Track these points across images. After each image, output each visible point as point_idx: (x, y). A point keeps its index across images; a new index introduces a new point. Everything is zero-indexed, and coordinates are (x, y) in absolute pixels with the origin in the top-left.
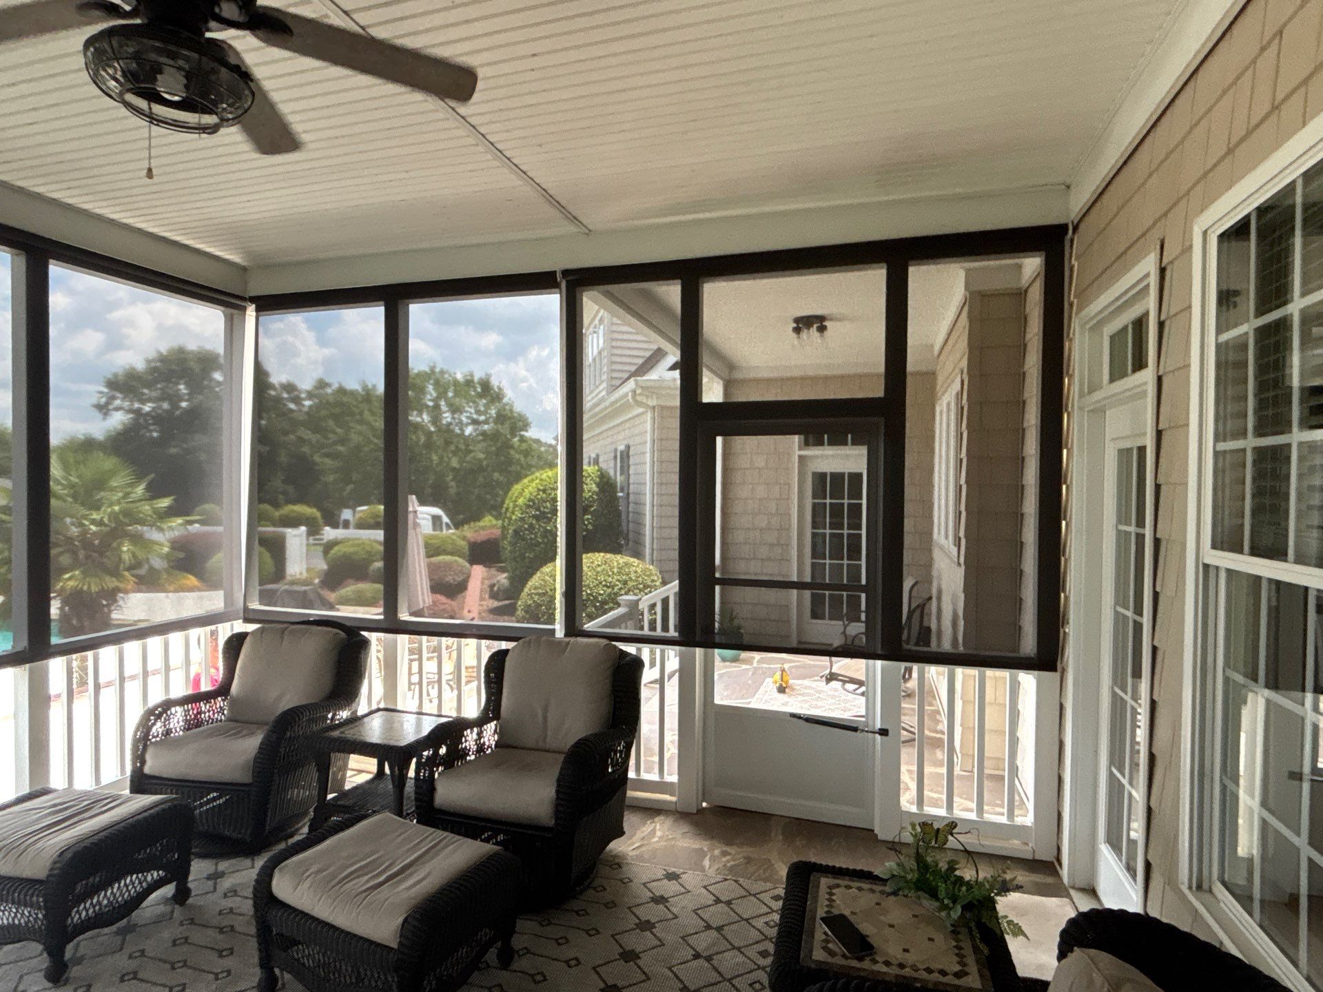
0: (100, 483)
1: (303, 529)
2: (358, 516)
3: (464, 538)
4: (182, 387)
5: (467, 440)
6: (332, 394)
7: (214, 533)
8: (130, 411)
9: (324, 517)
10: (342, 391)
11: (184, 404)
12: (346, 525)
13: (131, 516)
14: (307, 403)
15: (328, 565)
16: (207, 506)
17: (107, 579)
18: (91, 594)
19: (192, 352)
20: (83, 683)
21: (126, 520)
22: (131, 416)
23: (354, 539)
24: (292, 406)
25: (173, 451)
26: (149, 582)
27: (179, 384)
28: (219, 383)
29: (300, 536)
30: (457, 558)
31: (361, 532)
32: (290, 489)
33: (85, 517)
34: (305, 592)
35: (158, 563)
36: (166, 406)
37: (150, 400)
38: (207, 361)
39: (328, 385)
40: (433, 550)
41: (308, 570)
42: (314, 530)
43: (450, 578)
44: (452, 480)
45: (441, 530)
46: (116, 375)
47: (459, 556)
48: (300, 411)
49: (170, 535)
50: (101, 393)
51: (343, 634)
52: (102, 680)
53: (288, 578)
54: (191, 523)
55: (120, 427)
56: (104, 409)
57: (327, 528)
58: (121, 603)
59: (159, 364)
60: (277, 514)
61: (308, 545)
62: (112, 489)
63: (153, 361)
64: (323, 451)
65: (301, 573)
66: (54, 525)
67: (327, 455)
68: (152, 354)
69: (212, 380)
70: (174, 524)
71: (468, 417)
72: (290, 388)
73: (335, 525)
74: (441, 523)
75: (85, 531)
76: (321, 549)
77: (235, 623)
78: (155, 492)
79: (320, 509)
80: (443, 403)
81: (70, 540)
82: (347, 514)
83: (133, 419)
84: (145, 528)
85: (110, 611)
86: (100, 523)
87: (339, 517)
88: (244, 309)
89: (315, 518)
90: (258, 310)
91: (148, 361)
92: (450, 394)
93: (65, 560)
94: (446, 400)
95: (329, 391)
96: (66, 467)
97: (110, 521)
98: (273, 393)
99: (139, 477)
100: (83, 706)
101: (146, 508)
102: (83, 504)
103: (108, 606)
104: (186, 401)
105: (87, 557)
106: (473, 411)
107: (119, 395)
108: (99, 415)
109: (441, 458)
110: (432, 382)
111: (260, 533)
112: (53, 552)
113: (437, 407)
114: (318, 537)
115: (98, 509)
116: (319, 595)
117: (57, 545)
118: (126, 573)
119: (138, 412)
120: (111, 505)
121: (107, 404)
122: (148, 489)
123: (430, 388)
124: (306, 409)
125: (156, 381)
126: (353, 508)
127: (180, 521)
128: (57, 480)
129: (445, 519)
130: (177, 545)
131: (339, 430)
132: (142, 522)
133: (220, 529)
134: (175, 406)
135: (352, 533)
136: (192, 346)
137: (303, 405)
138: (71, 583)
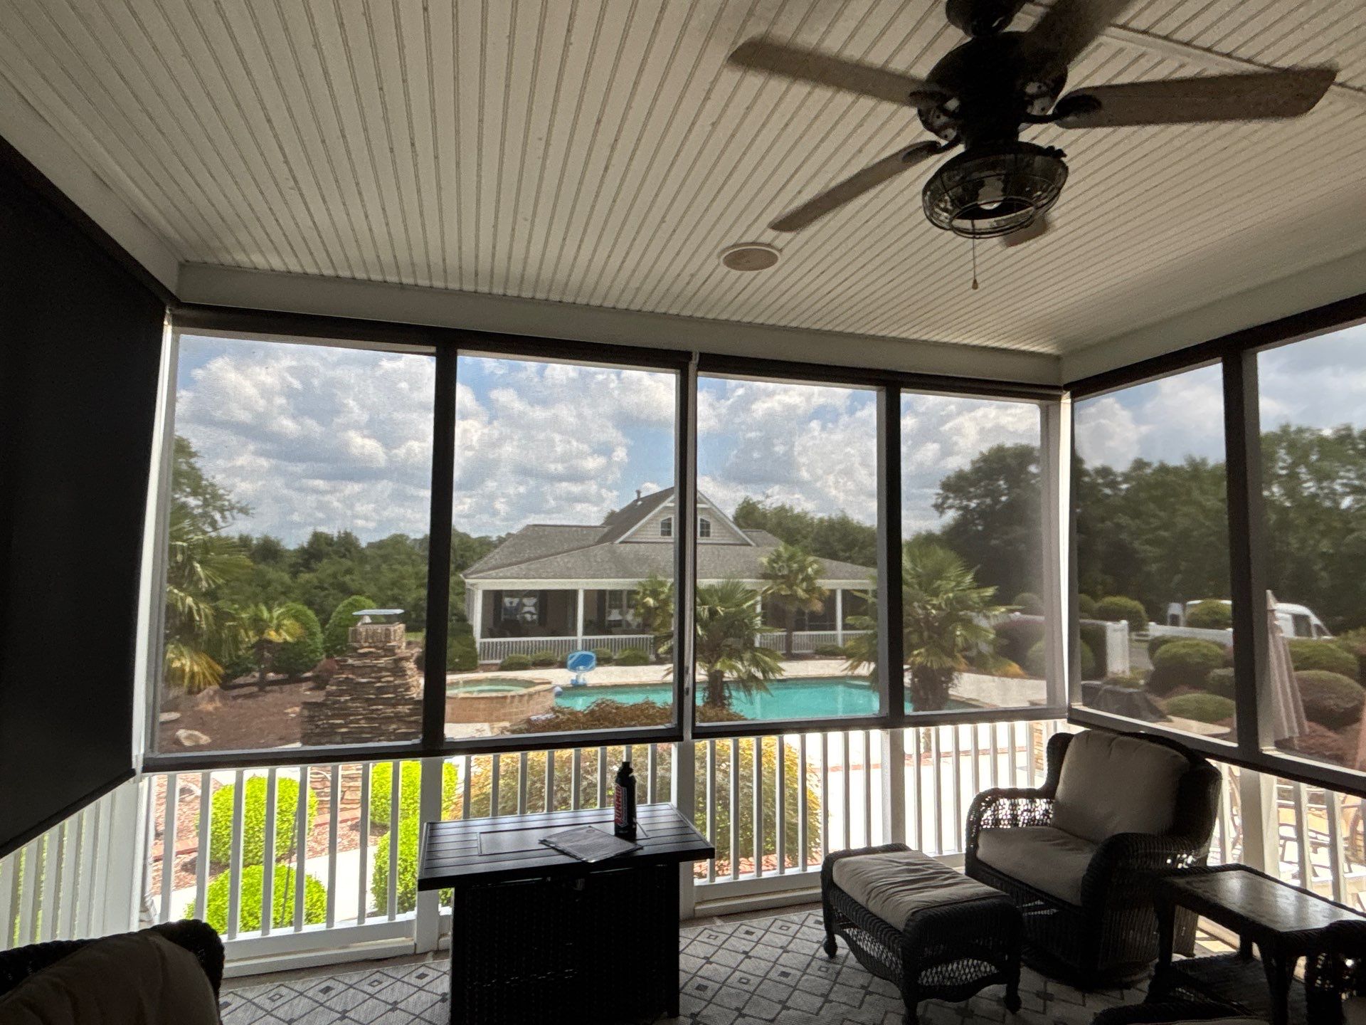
0: (938, 574)
1: (1124, 623)
2: (1189, 611)
3: (1350, 650)
4: (1001, 482)
5: (1345, 515)
6: (1152, 474)
7: (1035, 622)
8: (959, 508)
9: (1148, 611)
10: (1163, 469)
11: (1004, 499)
12: (1175, 621)
13: (962, 602)
14: (1124, 486)
15: (1155, 665)
16: (1026, 595)
17: (945, 658)
18: (933, 671)
19: (1009, 449)
20: (928, 749)
21: (958, 606)
22: (960, 512)
23: (1186, 639)
24: (1108, 491)
25: (994, 542)
26: (979, 664)
27: (998, 480)
28: (1035, 476)
29: (1122, 630)
30: (1339, 676)
31: (1197, 630)
32: (1109, 579)
33: (927, 602)
34: (1131, 694)
35: (985, 648)
36: (988, 501)
37: (976, 497)
38: (1023, 455)
39: (1148, 465)
40: (1302, 661)
41: (1132, 669)
42: (1137, 626)
43: (1332, 702)
44: (1324, 569)
45: (1309, 634)
46: (949, 478)
47: (1343, 673)
48: (1116, 494)
49: (993, 622)
50: (938, 494)
51: (1183, 759)
52: (942, 750)
53: (1110, 675)
54: (1013, 611)
55: (952, 523)
56: (940, 508)
57: (1152, 624)
58: (956, 681)
59: (982, 464)
60: (1096, 605)
61: (1130, 640)
62: (948, 579)
63: (977, 461)
64: (1144, 537)
65: (1124, 672)
66: (906, 608)
67: (1148, 542)
68: (976, 456)
69: (1028, 473)
70: (997, 613)
71: (1344, 485)
72: (1105, 472)
73: (1161, 621)
74: (1309, 625)
75: (928, 614)
76: (1145, 645)
77: (1059, 721)
78: (981, 582)
79: (1142, 602)
80: (1302, 470)
81: (918, 621)
82: (1175, 609)
83: (962, 515)
84: (974, 614)
85: (948, 688)
86: (938, 608)
87: (1166, 612)
88: (1059, 398)
89: (1138, 612)
90: (1073, 396)
91: (973, 462)
92: (1314, 458)
93: (915, 638)
94: (1309, 466)
95: (1148, 471)
96: (913, 560)
97: (946, 605)
98: (1086, 479)
99: (968, 568)
100: (928, 772)
101: (974, 596)
102: (926, 591)
103: (947, 683)
104: (1005, 495)
105: (930, 637)
106: (1352, 475)
107: (952, 495)
108: (936, 514)
109: (1303, 541)
110: (1284, 444)
111: (1082, 625)
112: (906, 631)
113: (1293, 476)
114: (1144, 633)
115: (937, 595)
116: (1147, 701)
117: (908, 626)
118: (959, 655)
119: (966, 508)
120: (946, 592)
121: (943, 503)
122: (975, 579)
123: (1282, 453)
124: (1123, 493)
125: (980, 481)
126: (1183, 601)
127: (1003, 609)
128: (907, 571)
129: (1315, 620)
130: (1002, 631)
131: (1162, 514)
132: (971, 609)
133: (1040, 618)
134: (996, 501)
135: (1182, 631)
136: (1009, 443)
137: (1120, 490)
138: (919, 660)
